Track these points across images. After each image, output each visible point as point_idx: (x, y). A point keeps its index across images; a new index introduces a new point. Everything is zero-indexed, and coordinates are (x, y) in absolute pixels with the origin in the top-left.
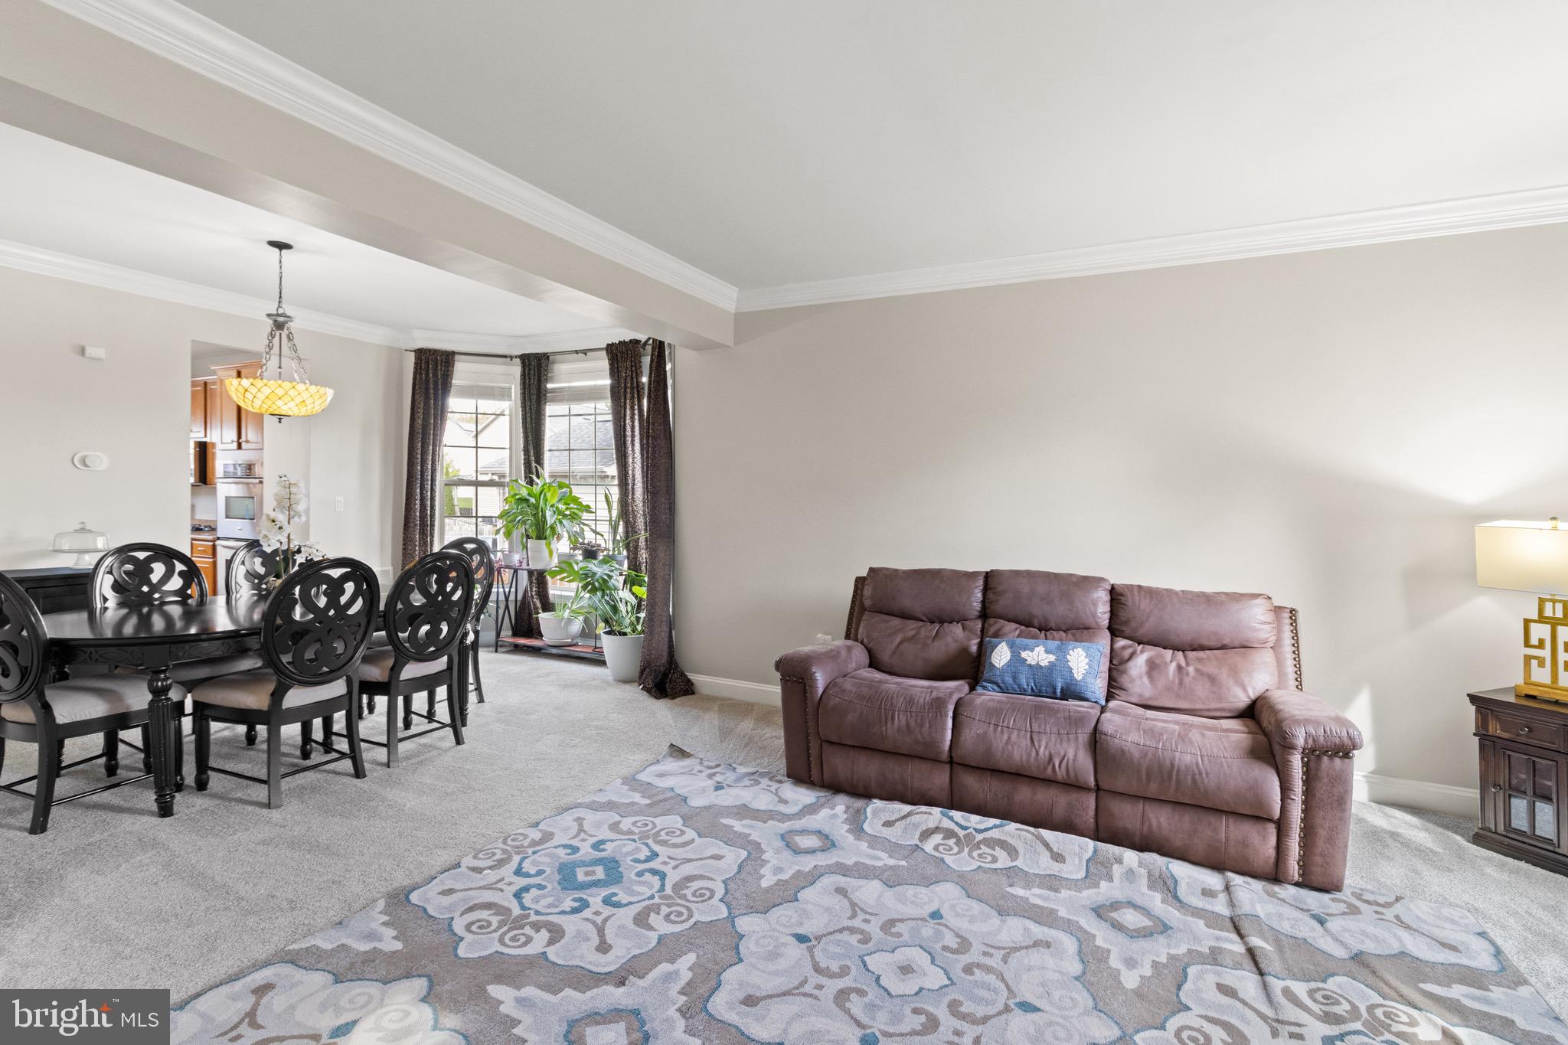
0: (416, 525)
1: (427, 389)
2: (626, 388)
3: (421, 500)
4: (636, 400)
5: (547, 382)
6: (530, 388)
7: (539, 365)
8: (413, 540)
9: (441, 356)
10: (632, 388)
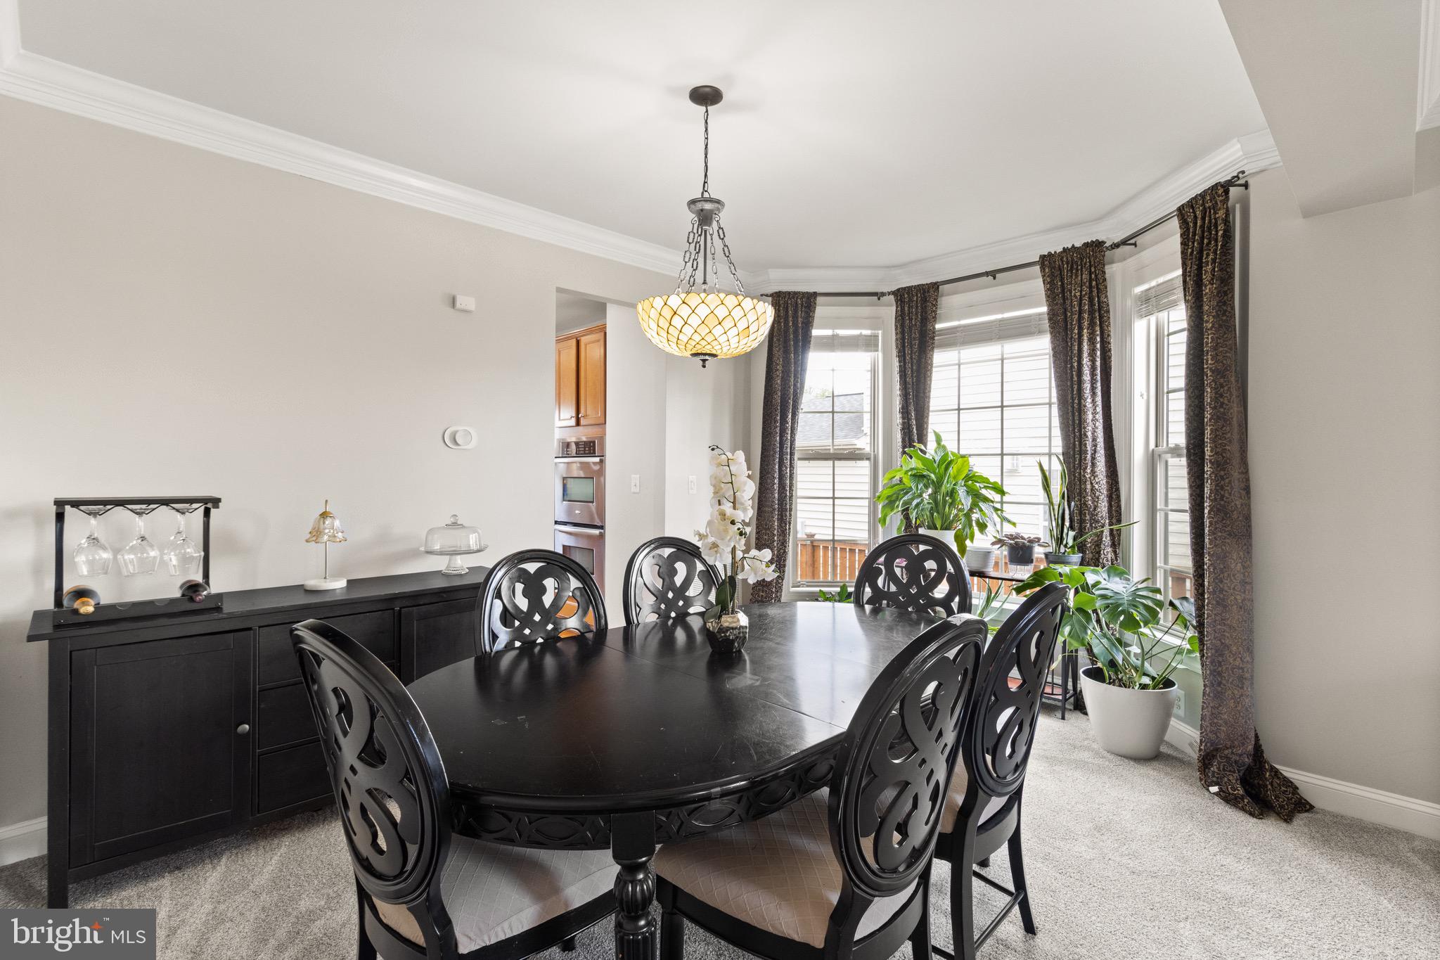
0: (774, 509)
1: (786, 341)
2: (1081, 312)
3: (779, 478)
4: (1098, 328)
5: (935, 323)
6: (911, 331)
7: (925, 300)
8: (770, 528)
9: (801, 298)
10: (1091, 313)
